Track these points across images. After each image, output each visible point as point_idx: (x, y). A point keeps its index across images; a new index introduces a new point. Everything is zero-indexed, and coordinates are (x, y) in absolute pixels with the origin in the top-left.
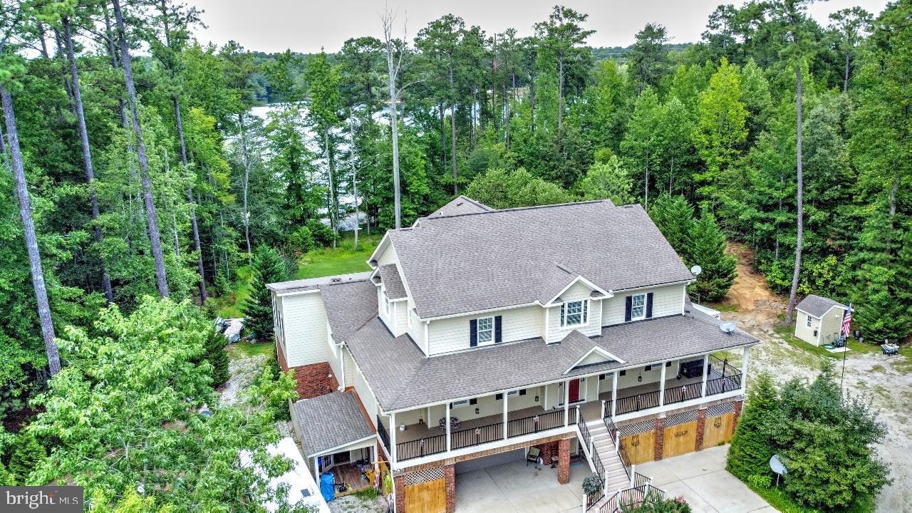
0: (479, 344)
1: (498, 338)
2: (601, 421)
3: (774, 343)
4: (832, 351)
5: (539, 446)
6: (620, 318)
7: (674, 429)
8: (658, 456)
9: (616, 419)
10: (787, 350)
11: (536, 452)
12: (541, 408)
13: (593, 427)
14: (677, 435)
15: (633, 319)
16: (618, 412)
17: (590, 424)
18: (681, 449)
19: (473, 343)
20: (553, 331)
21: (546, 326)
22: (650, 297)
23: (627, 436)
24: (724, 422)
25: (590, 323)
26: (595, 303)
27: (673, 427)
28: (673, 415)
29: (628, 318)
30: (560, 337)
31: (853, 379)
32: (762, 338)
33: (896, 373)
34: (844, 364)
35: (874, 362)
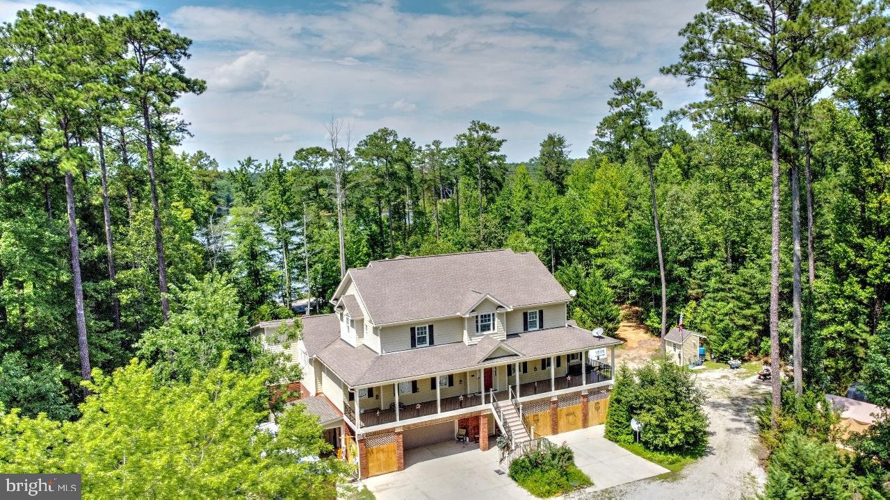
0: (418, 346)
1: (431, 342)
2: (509, 401)
4: (693, 368)
6: (520, 328)
7: (565, 410)
8: (555, 431)
9: (520, 400)
11: (464, 432)
13: (504, 407)
14: (568, 415)
15: (530, 330)
16: (521, 395)
17: (501, 403)
18: (571, 427)
19: (413, 345)
20: (471, 336)
21: (465, 332)
22: (541, 312)
23: (530, 415)
24: (602, 405)
25: (498, 331)
26: (500, 315)
27: (564, 408)
28: (563, 399)
29: (526, 329)
30: (476, 340)
31: (705, 384)
32: (640, 363)
33: (737, 379)
34: (700, 376)
35: (723, 374)
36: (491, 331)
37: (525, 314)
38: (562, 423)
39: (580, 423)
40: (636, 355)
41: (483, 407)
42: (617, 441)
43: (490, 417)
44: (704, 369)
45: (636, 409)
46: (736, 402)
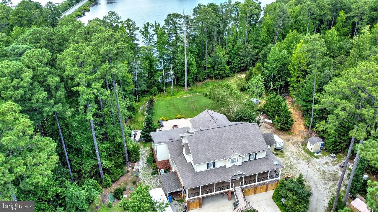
0: (209, 168)
1: (214, 166)
2: (240, 187)
4: (316, 155)
6: (247, 160)
7: (259, 187)
8: (255, 194)
9: (243, 186)
10: (302, 154)
13: (237, 188)
14: (260, 189)
15: (251, 160)
18: (261, 192)
19: (207, 168)
20: (228, 165)
22: (256, 154)
25: (238, 162)
26: (240, 158)
28: (259, 184)
29: (249, 159)
30: (230, 166)
31: (318, 167)
32: (296, 147)
33: (331, 165)
34: (317, 160)
35: (327, 161)
36: (236, 163)
37: (250, 155)
38: (258, 191)
40: (296, 140)
41: (230, 189)
44: (320, 156)
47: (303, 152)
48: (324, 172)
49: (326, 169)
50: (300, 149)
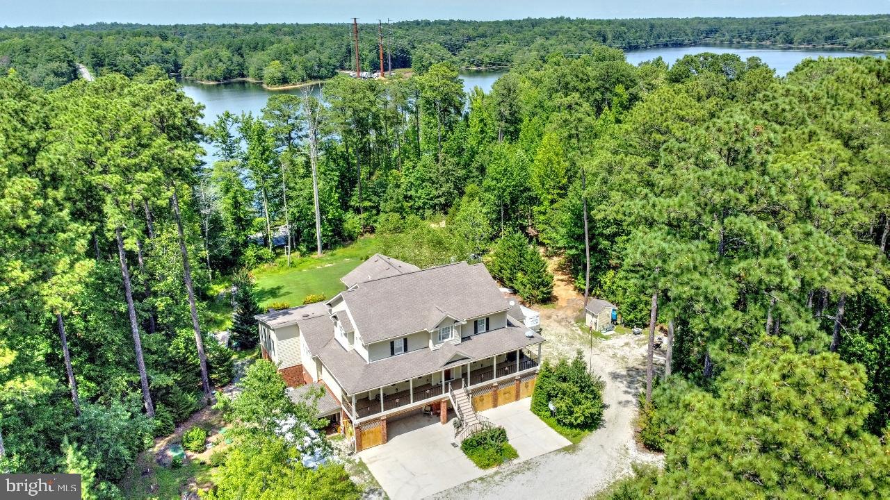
0: (396, 354)
1: (405, 349)
2: (462, 390)
3: (573, 330)
4: (605, 334)
5: (430, 405)
6: (471, 332)
7: (502, 391)
8: (495, 406)
9: (470, 388)
10: (579, 335)
11: (429, 408)
12: (430, 384)
13: (458, 393)
14: (505, 394)
15: (479, 332)
16: (471, 384)
17: (455, 392)
18: (507, 401)
19: (393, 353)
20: (435, 344)
21: (431, 341)
22: (488, 319)
23: (477, 396)
24: (530, 385)
25: (454, 337)
26: (457, 328)
27: (502, 389)
28: (501, 383)
29: (476, 332)
30: (438, 346)
31: (611, 352)
32: (566, 326)
33: (636, 346)
34: (609, 342)
35: (627, 341)
36: (450, 339)
37: (476, 322)
38: (500, 399)
39: (513, 398)
40: (564, 316)
41: (444, 395)
42: (538, 415)
43: (448, 402)
44: (613, 335)
45: (553, 397)
46: (631, 372)
47: (580, 332)
48: (623, 358)
49: (628, 354)
50: (573, 328)
